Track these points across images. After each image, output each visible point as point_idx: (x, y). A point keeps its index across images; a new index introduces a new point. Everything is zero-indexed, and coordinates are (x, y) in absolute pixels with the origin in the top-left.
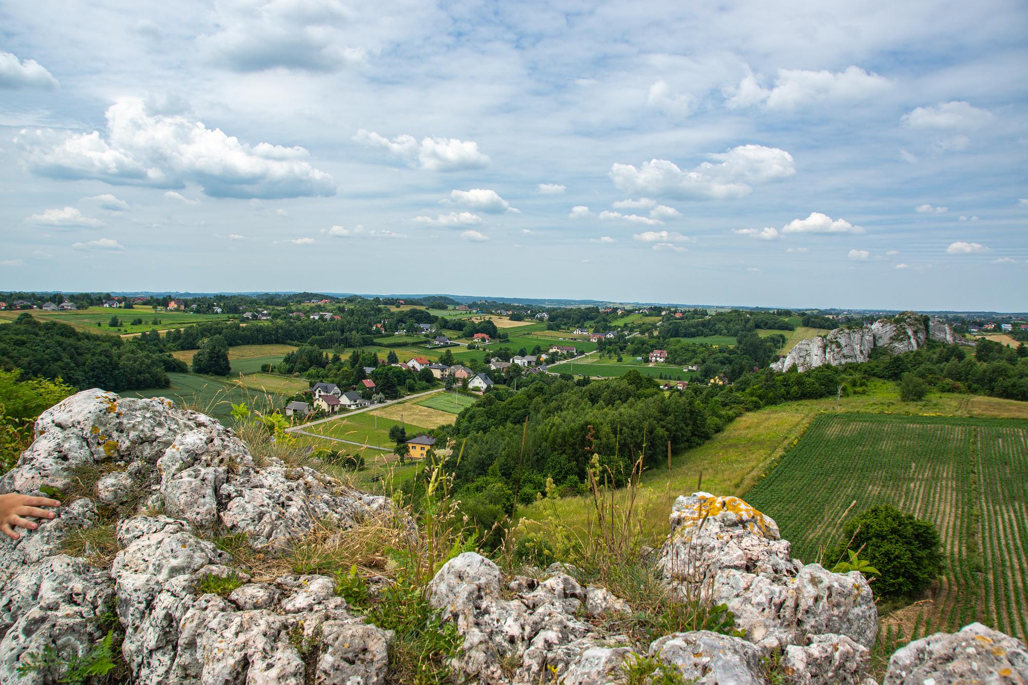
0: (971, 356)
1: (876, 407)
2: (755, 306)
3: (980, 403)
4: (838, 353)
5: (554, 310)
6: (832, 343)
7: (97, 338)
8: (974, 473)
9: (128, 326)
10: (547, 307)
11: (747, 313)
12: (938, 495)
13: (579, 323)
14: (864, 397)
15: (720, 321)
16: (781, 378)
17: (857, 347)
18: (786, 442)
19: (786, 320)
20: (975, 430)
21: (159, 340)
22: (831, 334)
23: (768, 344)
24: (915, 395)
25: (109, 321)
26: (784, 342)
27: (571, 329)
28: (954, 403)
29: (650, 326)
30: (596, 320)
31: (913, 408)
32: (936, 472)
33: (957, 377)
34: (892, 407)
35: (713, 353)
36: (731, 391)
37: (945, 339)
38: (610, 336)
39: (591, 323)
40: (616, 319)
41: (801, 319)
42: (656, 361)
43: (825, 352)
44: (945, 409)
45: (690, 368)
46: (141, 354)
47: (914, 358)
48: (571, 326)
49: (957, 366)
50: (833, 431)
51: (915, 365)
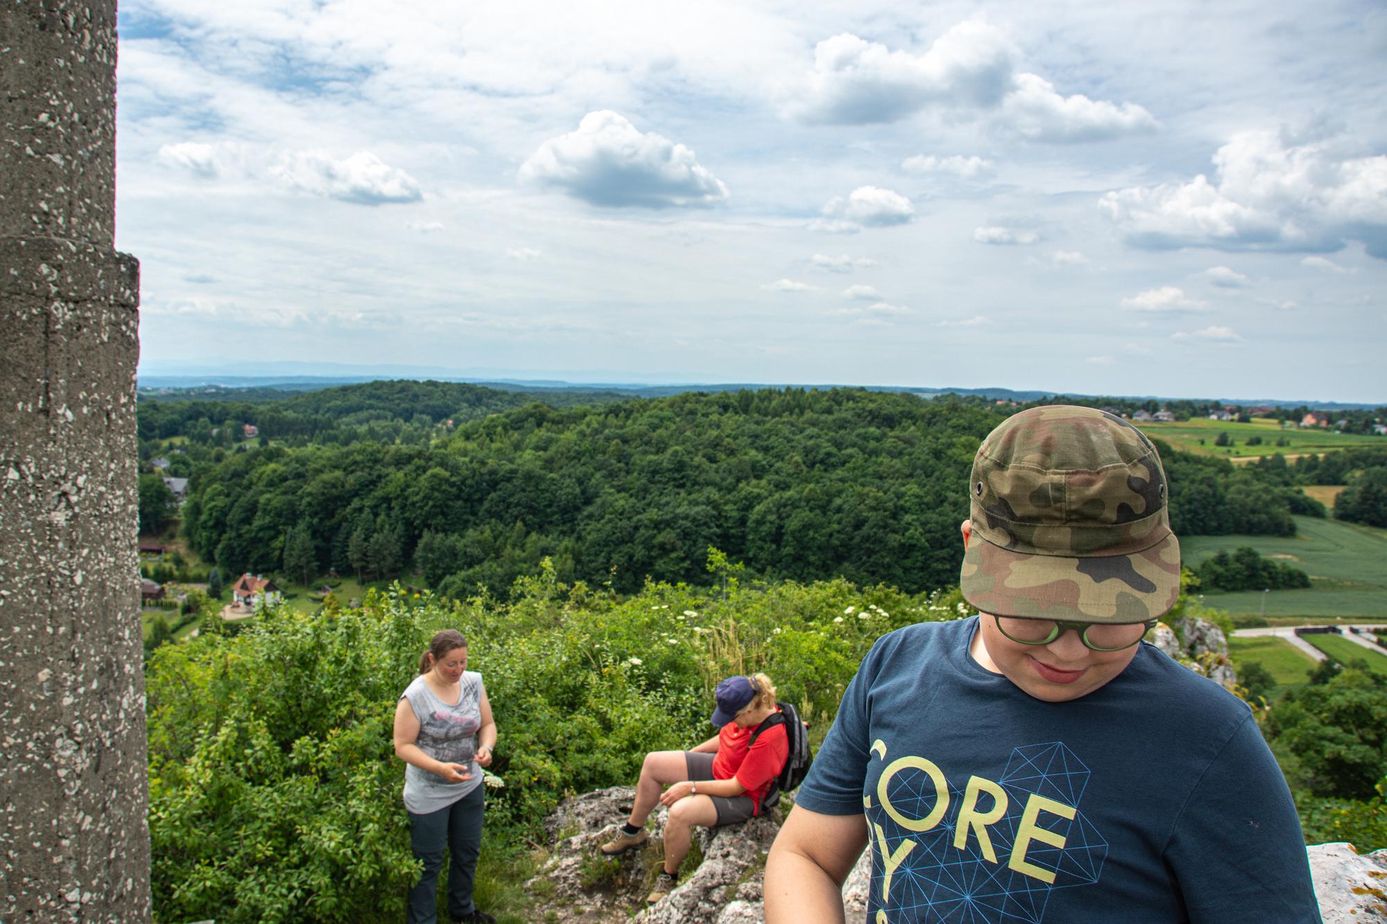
7: (1198, 460)
9: (1240, 446)
21: (1285, 468)
25: (1215, 438)
46: (1257, 486)
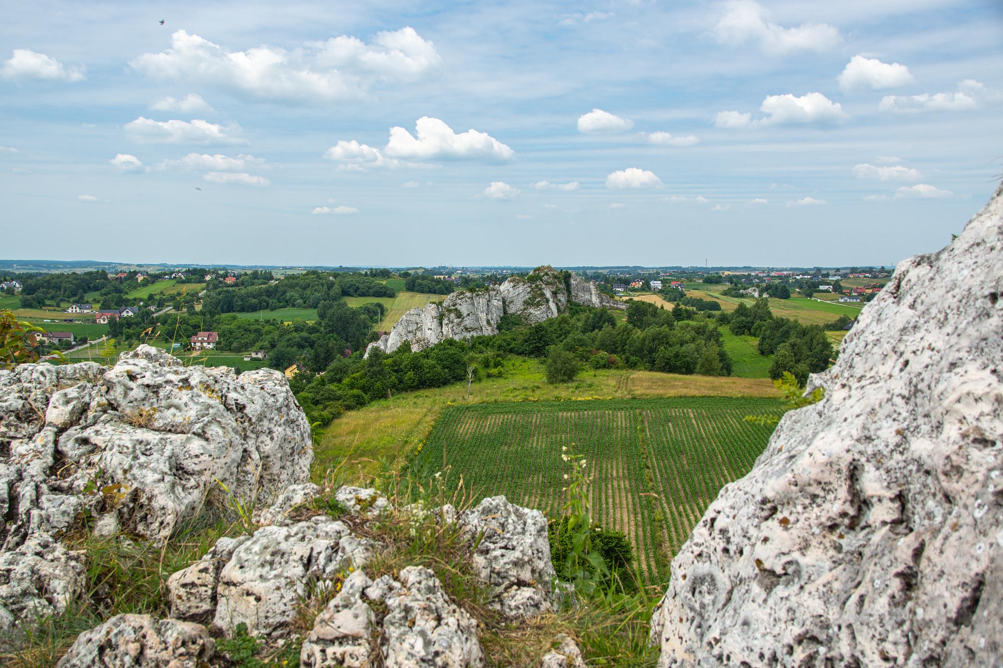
0: (622, 321)
1: (517, 393)
2: (337, 265)
3: (641, 380)
4: (459, 325)
5: (31, 276)
6: (450, 311)
8: (648, 467)
10: (17, 272)
11: (329, 275)
12: (611, 500)
13: (75, 295)
14: (501, 381)
15: (292, 287)
16: (390, 360)
17: (483, 316)
18: (408, 448)
19: (384, 283)
20: (640, 414)
22: (448, 299)
23: (362, 317)
24: (564, 374)
26: (382, 313)
27: (63, 305)
28: (612, 382)
29: (189, 298)
30: (103, 291)
31: (563, 392)
32: (604, 471)
33: (613, 349)
34: (538, 392)
35: (284, 332)
36: (322, 382)
37: (591, 301)
38: (128, 313)
39: (96, 295)
40: (135, 288)
41: (403, 281)
42: (202, 348)
43: (441, 324)
44: (602, 390)
45: (254, 355)
47: (559, 326)
48: (62, 300)
49: (611, 334)
50: (467, 428)
51: (561, 335)
